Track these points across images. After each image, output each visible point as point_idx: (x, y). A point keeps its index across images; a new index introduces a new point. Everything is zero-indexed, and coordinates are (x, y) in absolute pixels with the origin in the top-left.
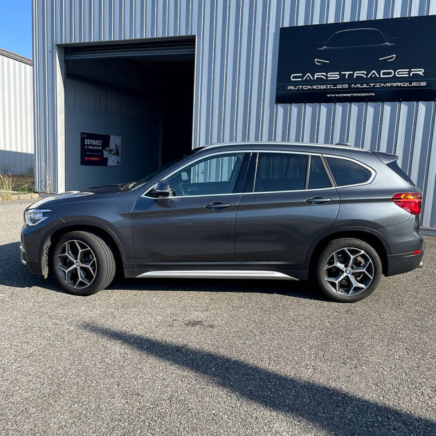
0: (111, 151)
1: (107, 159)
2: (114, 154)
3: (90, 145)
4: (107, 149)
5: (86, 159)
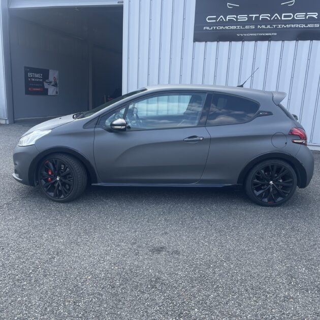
0: (50, 82)
1: (47, 90)
2: (53, 85)
4: (47, 81)
5: (30, 89)
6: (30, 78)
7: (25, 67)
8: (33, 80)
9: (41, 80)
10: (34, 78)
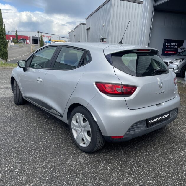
0: (184, 48)
3: (169, 45)
4: (181, 47)
5: (165, 52)
6: (167, 45)
7: (165, 40)
8: (169, 47)
9: (176, 47)
10: (171, 45)
